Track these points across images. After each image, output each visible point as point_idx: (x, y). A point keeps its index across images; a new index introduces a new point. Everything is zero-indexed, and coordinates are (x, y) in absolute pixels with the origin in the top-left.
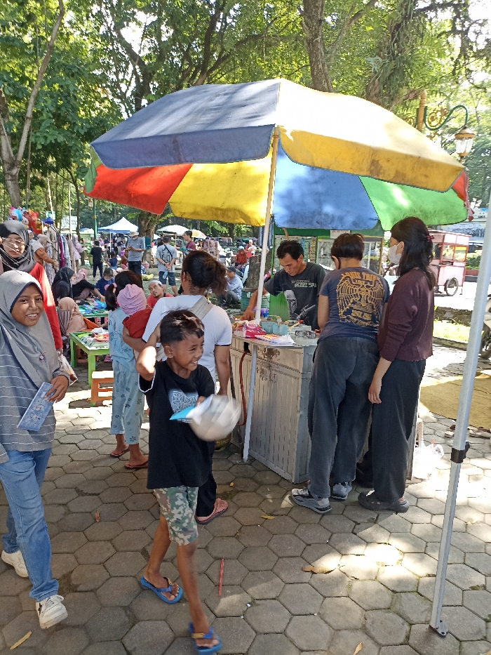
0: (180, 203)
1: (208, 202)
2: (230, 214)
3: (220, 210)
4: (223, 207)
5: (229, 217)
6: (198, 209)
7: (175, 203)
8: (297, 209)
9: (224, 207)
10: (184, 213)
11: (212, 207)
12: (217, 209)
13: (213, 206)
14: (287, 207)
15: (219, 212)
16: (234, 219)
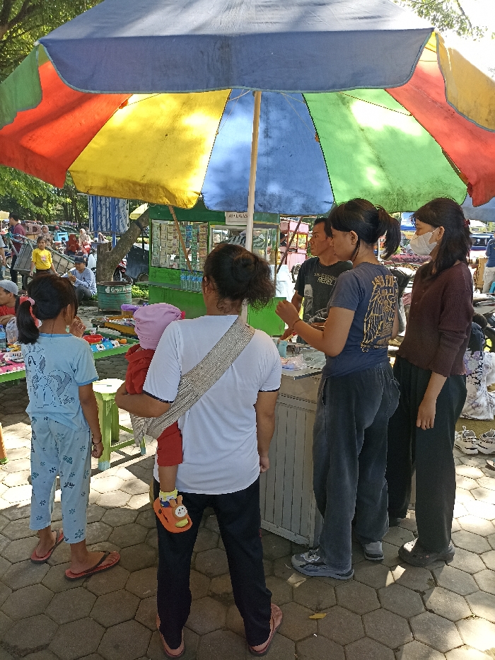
0: (85, 172)
1: (123, 174)
2: (152, 192)
3: (140, 185)
4: (142, 182)
5: (151, 195)
6: (111, 183)
7: (78, 172)
8: (235, 187)
9: (144, 182)
10: (91, 188)
11: (129, 181)
12: (135, 183)
13: (130, 179)
14: (222, 185)
15: (138, 188)
16: (156, 198)
